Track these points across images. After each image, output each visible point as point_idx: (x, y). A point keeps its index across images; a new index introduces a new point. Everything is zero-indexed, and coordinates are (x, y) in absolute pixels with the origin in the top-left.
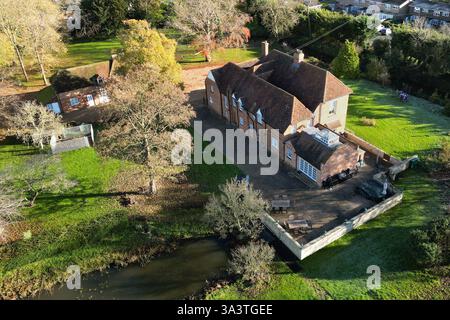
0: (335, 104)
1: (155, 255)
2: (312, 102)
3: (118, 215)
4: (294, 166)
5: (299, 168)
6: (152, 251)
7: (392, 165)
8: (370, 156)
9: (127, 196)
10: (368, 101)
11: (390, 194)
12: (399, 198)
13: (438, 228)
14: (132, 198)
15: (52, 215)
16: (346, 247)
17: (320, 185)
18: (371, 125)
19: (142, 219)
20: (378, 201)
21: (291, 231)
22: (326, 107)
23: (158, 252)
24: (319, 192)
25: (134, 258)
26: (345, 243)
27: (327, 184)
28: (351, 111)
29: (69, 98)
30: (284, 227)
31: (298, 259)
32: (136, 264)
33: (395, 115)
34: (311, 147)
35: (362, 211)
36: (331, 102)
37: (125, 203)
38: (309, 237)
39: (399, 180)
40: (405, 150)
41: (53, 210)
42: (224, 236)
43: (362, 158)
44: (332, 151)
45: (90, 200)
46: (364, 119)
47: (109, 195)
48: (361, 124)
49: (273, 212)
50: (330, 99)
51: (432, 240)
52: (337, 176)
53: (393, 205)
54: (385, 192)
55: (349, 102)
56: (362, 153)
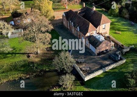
0: (105, 26)
1: (35, 76)
2: (96, 24)
3: (24, 61)
4: (89, 47)
5: (90, 48)
6: (34, 74)
7: (123, 49)
8: (116, 45)
9: (30, 54)
10: (119, 25)
11: (121, 59)
12: (124, 61)
13: (135, 73)
14: (31, 55)
15: (4, 60)
16: (102, 77)
17: (97, 54)
18: (119, 34)
19: (33, 63)
20: (116, 61)
21: (83, 71)
22: (102, 26)
23: (36, 75)
24: (96, 57)
25: (28, 76)
26: (102, 76)
27: (99, 54)
28: (112, 29)
29: (17, 20)
30: (80, 69)
31: (84, 81)
32: (28, 78)
33: (128, 30)
34: (94, 41)
35: (109, 65)
36: (104, 25)
37: (29, 57)
38: (89, 73)
39: (126, 55)
40: (130, 43)
41: (5, 58)
42: (59, 71)
43: (113, 45)
44: (101, 43)
45: (17, 55)
46: (117, 31)
47: (23, 54)
48: (116, 33)
50: (103, 24)
51: (132, 78)
52: (103, 52)
53: (122, 64)
54: (119, 59)
55: (111, 25)
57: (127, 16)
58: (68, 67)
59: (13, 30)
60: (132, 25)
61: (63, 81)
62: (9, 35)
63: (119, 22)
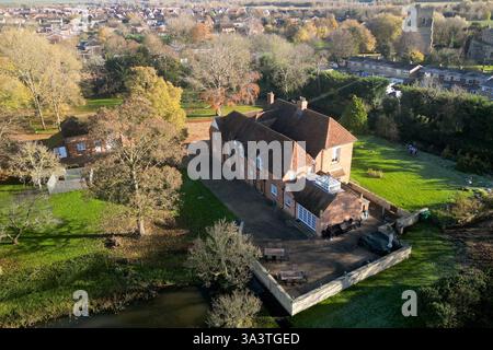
0: (338, 151)
1: (131, 302)
2: (313, 150)
3: (98, 256)
4: (293, 214)
5: (298, 217)
6: (128, 297)
7: (399, 217)
8: (375, 207)
9: (113, 238)
10: (374, 155)
11: (396, 248)
12: (405, 253)
13: (451, 285)
14: (118, 240)
15: (32, 255)
16: (346, 304)
17: (320, 234)
18: (378, 177)
19: (123, 262)
20: (380, 253)
21: (284, 283)
22: (329, 153)
23: (135, 299)
24: (318, 242)
25: (107, 305)
26: (344, 300)
27: (327, 234)
28: (356, 164)
29: (74, 143)
30: (275, 277)
31: (289, 314)
32: (109, 312)
33: (404, 169)
34: (311, 193)
35: (364, 264)
36: (335, 149)
37: (110, 244)
38: (302, 288)
39: (407, 235)
40: (414, 203)
41: (34, 249)
42: (208, 284)
43: (366, 208)
44: (331, 198)
45: (73, 241)
46: (370, 171)
47: (94, 236)
48: (368, 176)
49: (265, 260)
50: (333, 145)
51: (445, 299)
52: (338, 226)
53: (397, 261)
54: (390, 245)
55: (353, 155)
56: (366, 204)
57: (394, 131)
58: (237, 271)
59: (63, 171)
60: (410, 155)
61: (222, 316)
62: (52, 183)
63: (374, 148)
